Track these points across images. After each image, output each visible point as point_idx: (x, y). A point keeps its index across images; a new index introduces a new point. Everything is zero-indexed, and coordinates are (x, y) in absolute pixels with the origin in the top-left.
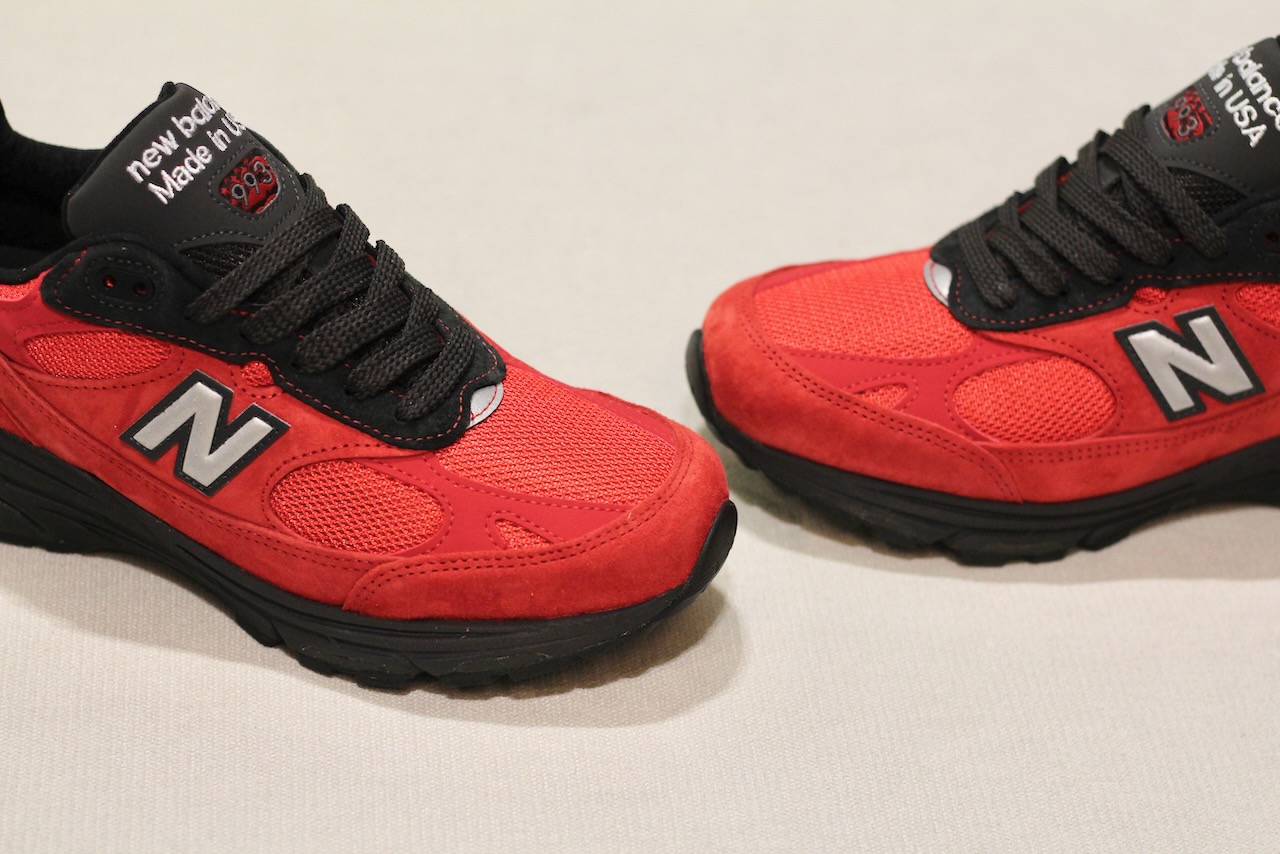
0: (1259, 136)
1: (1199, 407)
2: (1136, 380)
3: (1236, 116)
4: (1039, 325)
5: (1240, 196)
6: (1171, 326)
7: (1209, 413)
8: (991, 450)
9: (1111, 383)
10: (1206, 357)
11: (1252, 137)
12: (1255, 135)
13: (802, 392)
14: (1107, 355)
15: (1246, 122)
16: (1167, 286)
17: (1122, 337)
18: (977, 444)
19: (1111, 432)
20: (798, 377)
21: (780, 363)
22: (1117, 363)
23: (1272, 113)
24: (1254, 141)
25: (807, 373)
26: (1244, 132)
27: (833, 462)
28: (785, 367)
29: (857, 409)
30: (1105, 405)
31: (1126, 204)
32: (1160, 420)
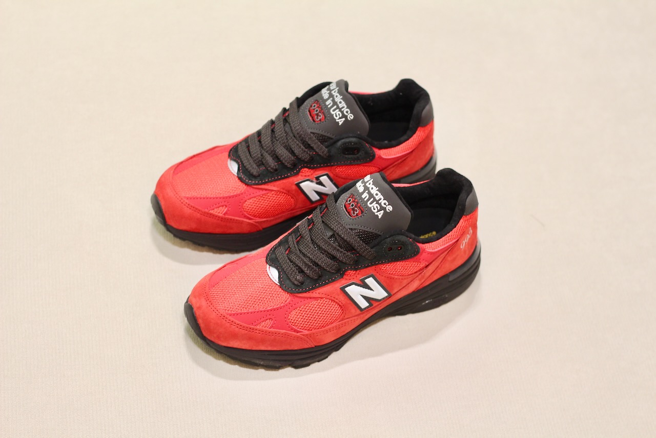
0: (381, 214)
1: (371, 305)
2: (349, 301)
3: (372, 208)
4: (313, 289)
5: (378, 236)
6: (359, 282)
7: (374, 305)
8: (303, 335)
9: (340, 304)
10: (371, 289)
11: (379, 215)
12: (380, 214)
13: (237, 329)
14: (338, 295)
15: (376, 210)
16: (356, 270)
17: (343, 290)
18: (298, 334)
19: (343, 320)
20: (235, 324)
21: (227, 320)
22: (342, 298)
23: (385, 206)
24: (380, 216)
25: (237, 322)
26: (376, 214)
27: (250, 349)
28: (229, 321)
29: (257, 331)
30: (339, 311)
31: (340, 246)
32: (358, 312)
